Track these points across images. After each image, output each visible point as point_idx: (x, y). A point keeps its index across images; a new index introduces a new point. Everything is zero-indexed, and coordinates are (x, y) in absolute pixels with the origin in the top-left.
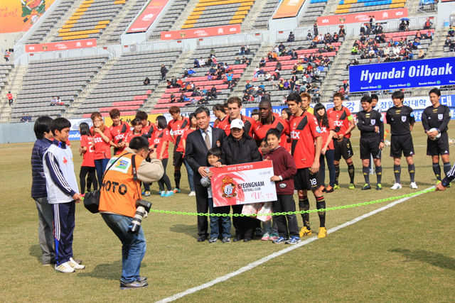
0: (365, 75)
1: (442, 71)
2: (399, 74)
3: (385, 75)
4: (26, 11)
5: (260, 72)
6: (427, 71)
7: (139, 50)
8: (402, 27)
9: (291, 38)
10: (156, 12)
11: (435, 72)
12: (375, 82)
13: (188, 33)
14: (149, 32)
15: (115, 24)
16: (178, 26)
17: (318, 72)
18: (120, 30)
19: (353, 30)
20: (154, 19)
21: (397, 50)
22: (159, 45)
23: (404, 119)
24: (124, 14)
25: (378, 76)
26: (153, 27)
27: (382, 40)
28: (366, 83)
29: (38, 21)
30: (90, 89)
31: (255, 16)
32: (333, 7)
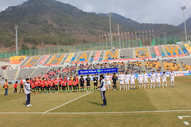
0: (81, 72)
1: (94, 71)
2: (87, 72)
3: (85, 72)
4: (20, 60)
5: (62, 72)
7: (41, 67)
8: (87, 64)
9: (68, 66)
10: (44, 61)
11: (93, 71)
12: (83, 73)
14: (42, 64)
16: (48, 63)
17: (72, 72)
18: (37, 64)
19: (79, 65)
20: (44, 62)
21: (86, 69)
22: (44, 67)
23: (89, 79)
24: (38, 61)
25: (83, 72)
26: (43, 63)
27: (83, 67)
28: (81, 73)
29: (22, 62)
30: (31, 74)
31: (61, 62)
32: (75, 61)
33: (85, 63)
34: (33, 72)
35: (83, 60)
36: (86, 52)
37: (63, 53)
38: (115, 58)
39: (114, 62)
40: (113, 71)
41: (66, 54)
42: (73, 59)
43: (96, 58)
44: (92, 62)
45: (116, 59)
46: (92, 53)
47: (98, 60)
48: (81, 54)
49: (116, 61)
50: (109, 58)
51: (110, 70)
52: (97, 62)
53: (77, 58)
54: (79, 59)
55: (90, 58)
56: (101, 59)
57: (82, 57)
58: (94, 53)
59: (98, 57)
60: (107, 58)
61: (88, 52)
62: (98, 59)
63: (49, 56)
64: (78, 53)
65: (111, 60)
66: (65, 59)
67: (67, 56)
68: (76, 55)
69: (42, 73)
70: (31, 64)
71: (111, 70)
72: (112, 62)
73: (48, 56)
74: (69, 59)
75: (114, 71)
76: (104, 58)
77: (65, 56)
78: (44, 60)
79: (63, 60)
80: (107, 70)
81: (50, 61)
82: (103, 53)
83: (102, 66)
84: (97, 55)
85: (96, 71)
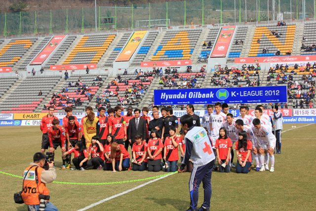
0: (163, 95)
1: (208, 96)
2: (183, 96)
3: (175, 96)
5: (107, 92)
6: (199, 95)
8: (188, 70)
10: (48, 54)
11: (204, 96)
12: (169, 100)
13: (66, 67)
14: (43, 65)
15: (24, 59)
16: (60, 62)
17: (140, 93)
18: (26, 63)
20: (46, 58)
21: (185, 83)
23: (170, 123)
24: (29, 53)
25: (171, 97)
26: (45, 62)
28: (164, 100)
30: (6, 96)
31: (105, 59)
32: (150, 56)
33: (183, 64)
34: (13, 89)
35: (175, 54)
36: (186, 27)
37: (111, 29)
38: (283, 53)
39: (280, 64)
41: (120, 35)
42: (144, 50)
43: (221, 48)
44: (206, 61)
45: (289, 54)
46: (206, 31)
47: (227, 55)
48: (168, 36)
49: (288, 63)
50: (265, 51)
51: (260, 93)
52: (223, 63)
53: (156, 48)
54: (162, 53)
55: (201, 49)
56: (235, 55)
57: (170, 46)
58: (213, 34)
59: (227, 46)
60: (258, 48)
61: (195, 27)
62: (225, 51)
63: (67, 36)
64: (162, 33)
65: (269, 59)
66: (118, 49)
67: (124, 40)
68: (152, 37)
69: (41, 94)
70: (5, 64)
71: (264, 93)
72: (273, 65)
73: (61, 39)
74: (130, 50)
75: (274, 97)
76: (248, 50)
77: (117, 40)
78: (48, 50)
79: (109, 52)
80: (249, 94)
81: (68, 54)
82: (243, 32)
83: (239, 78)
84: (222, 41)
85: (212, 95)
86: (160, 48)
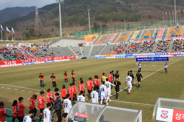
0: (138, 59)
2: (143, 59)
4: (93, 38)
5: (128, 48)
7: (110, 44)
8: (150, 42)
9: (133, 43)
10: (112, 39)
11: (148, 59)
13: (117, 42)
14: (111, 42)
15: (106, 40)
16: (115, 41)
17: (137, 49)
18: (107, 41)
19: (143, 42)
20: (112, 40)
21: (149, 45)
22: (113, 44)
24: (107, 39)
25: (140, 59)
26: (112, 41)
27: (147, 44)
29: (95, 40)
30: (102, 50)
31: (128, 39)
32: (140, 38)
33: (149, 40)
34: (103, 49)
35: (146, 37)
36: (150, 29)
37: (129, 30)
39: (177, 39)
40: (164, 60)
41: (131, 32)
42: (138, 36)
43: (160, 35)
44: (155, 39)
45: (180, 36)
46: (155, 30)
47: (162, 37)
48: (145, 32)
49: (180, 39)
50: (173, 35)
51: (162, 59)
52: (160, 39)
53: (141, 35)
54: (143, 37)
55: (154, 35)
56: (164, 37)
57: (145, 35)
58: (157, 30)
59: (161, 34)
60: (171, 35)
61: (152, 29)
62: (161, 36)
63: (117, 33)
64: (143, 31)
65: (174, 38)
66: (131, 36)
67: (133, 33)
68: (140, 33)
69: (111, 50)
70: (101, 42)
72: (175, 39)
73: (116, 34)
74: (134, 37)
76: (168, 35)
77: (131, 34)
78: (112, 37)
79: (129, 37)
81: (117, 38)
82: (166, 30)
83: (165, 44)
84: (160, 33)
86: (142, 36)
